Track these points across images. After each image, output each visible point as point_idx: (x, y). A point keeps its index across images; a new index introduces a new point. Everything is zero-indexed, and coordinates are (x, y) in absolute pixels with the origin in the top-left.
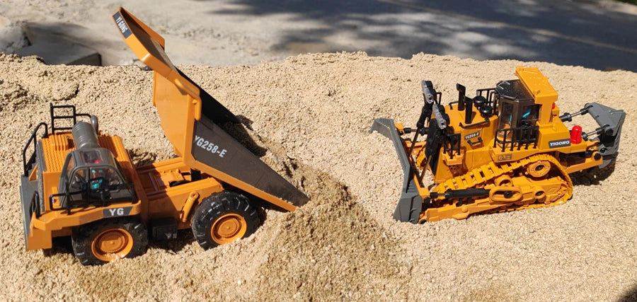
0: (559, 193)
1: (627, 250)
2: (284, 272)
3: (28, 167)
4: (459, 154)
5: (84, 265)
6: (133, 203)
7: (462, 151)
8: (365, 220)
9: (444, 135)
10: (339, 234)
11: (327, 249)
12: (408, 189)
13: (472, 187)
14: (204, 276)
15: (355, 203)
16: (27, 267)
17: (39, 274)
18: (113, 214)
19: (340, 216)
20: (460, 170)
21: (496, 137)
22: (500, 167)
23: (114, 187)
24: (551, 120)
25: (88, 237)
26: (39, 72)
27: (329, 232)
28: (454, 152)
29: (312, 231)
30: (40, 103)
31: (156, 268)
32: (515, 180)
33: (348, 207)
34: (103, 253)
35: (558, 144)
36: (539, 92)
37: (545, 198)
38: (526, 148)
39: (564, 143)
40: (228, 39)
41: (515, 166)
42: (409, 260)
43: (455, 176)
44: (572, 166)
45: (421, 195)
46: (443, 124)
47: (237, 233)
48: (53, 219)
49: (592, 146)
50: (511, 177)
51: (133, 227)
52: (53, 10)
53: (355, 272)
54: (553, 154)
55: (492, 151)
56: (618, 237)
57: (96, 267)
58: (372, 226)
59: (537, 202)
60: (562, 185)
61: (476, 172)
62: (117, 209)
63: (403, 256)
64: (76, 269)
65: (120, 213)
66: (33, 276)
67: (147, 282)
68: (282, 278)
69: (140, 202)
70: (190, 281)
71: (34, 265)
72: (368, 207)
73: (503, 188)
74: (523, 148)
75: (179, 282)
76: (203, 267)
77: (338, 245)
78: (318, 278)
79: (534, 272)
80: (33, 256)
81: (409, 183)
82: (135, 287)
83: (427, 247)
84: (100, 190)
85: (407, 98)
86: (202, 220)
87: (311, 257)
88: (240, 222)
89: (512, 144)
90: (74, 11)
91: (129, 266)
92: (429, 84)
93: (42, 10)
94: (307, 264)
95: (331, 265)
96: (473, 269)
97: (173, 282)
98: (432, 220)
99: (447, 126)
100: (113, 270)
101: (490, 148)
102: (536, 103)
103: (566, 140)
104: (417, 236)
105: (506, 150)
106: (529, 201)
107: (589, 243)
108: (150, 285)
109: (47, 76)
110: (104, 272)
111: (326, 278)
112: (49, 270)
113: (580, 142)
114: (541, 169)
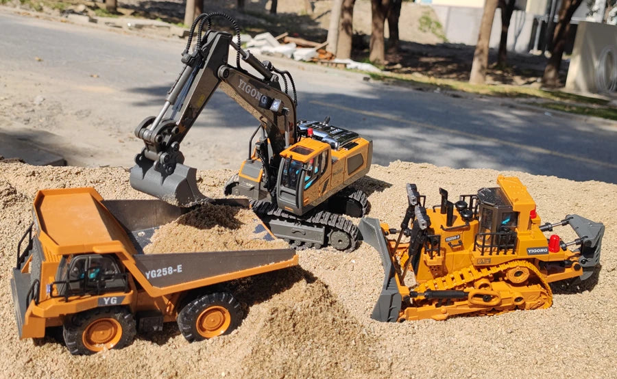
0: (539, 300)
1: (603, 351)
2: (267, 364)
3: (21, 260)
4: (439, 255)
5: (73, 354)
6: (126, 293)
7: (441, 252)
8: (346, 317)
9: (425, 235)
10: (320, 329)
11: (309, 343)
12: (388, 286)
13: (452, 289)
14: (188, 368)
15: (336, 301)
16: (17, 356)
17: (28, 362)
18: (106, 303)
19: (321, 311)
20: (440, 271)
21: (475, 241)
22: (479, 271)
23: (109, 277)
24: (529, 228)
25: (80, 326)
26: (27, 172)
27: (311, 327)
28: (434, 253)
29: (294, 325)
30: (28, 202)
31: (141, 359)
32: (495, 285)
33: (328, 304)
34: (92, 343)
35: (536, 251)
36: (517, 200)
37: (524, 304)
38: (505, 253)
39: (542, 250)
40: (198, 147)
41: (494, 270)
42: (388, 357)
43: (435, 277)
44: (551, 275)
45: (400, 292)
46: (423, 225)
47: (221, 325)
48: (51, 306)
49: (572, 257)
50: (491, 282)
51: (123, 317)
52: (19, 116)
53: (337, 366)
54: (532, 261)
55: (472, 255)
56: (594, 339)
57: (84, 357)
58: (352, 323)
59: (516, 308)
60: (542, 293)
61: (456, 274)
62: (111, 298)
63: (383, 352)
64: (65, 358)
65: (114, 302)
66: (23, 364)
67: (133, 372)
68: (266, 370)
69: (132, 292)
70: (174, 372)
71: (24, 355)
72: (348, 306)
73: (483, 291)
74: (501, 253)
75: (164, 373)
76: (187, 360)
77: (319, 339)
78: (301, 371)
79: (513, 372)
80: (23, 345)
81: (389, 281)
82: (121, 376)
83: (406, 344)
84: (97, 279)
85: (385, 202)
86: (188, 313)
87: (293, 350)
88: (224, 316)
89: (491, 249)
90: (41, 117)
91: (116, 356)
92: (414, 187)
93: (8, 116)
94: (290, 357)
95: (313, 358)
96: (452, 366)
97: (158, 373)
98: (411, 319)
99: (428, 227)
100: (101, 359)
101: (470, 251)
102: (514, 210)
103: (544, 248)
104: (397, 334)
105: (485, 254)
106: (509, 306)
107: (565, 343)
108: (136, 375)
109: (34, 176)
110: (92, 362)
111: (308, 371)
112: (38, 359)
113: (558, 251)
114: (520, 275)
